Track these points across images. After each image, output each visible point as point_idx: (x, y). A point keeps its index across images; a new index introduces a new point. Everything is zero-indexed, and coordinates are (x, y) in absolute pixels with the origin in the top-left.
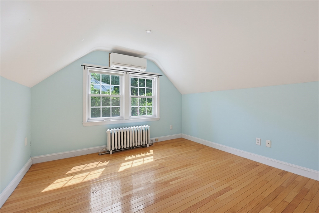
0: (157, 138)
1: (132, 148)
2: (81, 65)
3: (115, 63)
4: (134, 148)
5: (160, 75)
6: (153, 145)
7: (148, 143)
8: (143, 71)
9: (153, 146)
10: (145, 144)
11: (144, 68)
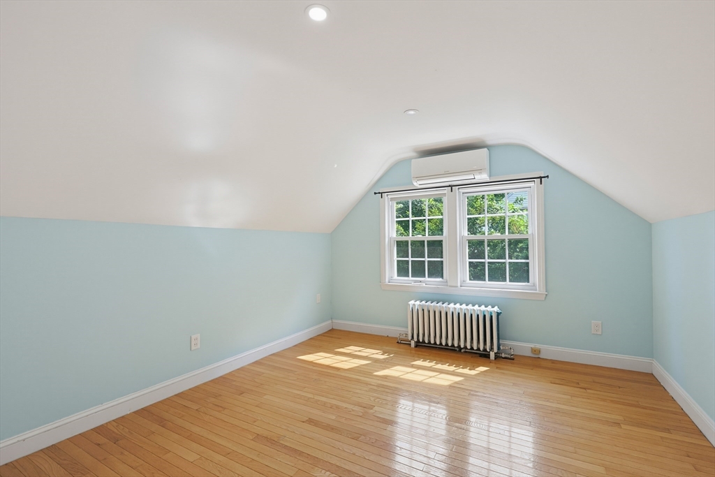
0: (538, 346)
1: (457, 349)
2: (375, 193)
3: (419, 178)
4: (463, 351)
5: (544, 177)
6: (513, 359)
7: (492, 349)
8: (484, 177)
9: (513, 363)
10: (485, 350)
11: (480, 171)
